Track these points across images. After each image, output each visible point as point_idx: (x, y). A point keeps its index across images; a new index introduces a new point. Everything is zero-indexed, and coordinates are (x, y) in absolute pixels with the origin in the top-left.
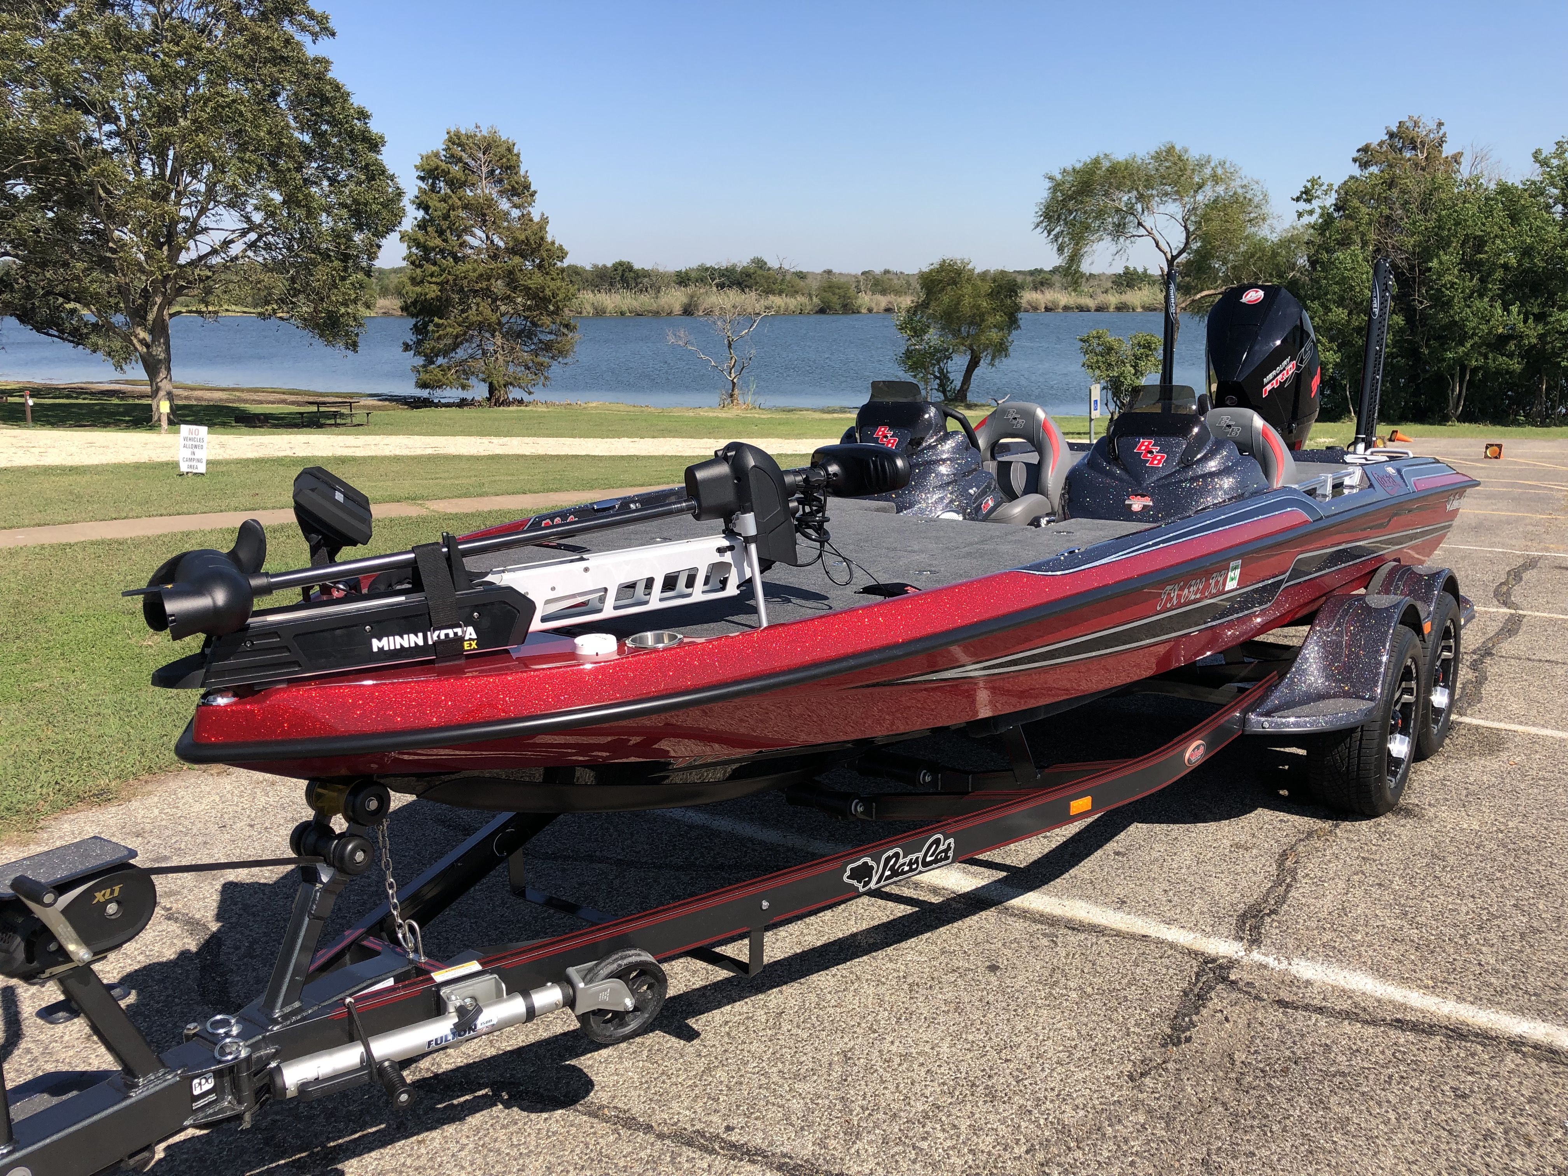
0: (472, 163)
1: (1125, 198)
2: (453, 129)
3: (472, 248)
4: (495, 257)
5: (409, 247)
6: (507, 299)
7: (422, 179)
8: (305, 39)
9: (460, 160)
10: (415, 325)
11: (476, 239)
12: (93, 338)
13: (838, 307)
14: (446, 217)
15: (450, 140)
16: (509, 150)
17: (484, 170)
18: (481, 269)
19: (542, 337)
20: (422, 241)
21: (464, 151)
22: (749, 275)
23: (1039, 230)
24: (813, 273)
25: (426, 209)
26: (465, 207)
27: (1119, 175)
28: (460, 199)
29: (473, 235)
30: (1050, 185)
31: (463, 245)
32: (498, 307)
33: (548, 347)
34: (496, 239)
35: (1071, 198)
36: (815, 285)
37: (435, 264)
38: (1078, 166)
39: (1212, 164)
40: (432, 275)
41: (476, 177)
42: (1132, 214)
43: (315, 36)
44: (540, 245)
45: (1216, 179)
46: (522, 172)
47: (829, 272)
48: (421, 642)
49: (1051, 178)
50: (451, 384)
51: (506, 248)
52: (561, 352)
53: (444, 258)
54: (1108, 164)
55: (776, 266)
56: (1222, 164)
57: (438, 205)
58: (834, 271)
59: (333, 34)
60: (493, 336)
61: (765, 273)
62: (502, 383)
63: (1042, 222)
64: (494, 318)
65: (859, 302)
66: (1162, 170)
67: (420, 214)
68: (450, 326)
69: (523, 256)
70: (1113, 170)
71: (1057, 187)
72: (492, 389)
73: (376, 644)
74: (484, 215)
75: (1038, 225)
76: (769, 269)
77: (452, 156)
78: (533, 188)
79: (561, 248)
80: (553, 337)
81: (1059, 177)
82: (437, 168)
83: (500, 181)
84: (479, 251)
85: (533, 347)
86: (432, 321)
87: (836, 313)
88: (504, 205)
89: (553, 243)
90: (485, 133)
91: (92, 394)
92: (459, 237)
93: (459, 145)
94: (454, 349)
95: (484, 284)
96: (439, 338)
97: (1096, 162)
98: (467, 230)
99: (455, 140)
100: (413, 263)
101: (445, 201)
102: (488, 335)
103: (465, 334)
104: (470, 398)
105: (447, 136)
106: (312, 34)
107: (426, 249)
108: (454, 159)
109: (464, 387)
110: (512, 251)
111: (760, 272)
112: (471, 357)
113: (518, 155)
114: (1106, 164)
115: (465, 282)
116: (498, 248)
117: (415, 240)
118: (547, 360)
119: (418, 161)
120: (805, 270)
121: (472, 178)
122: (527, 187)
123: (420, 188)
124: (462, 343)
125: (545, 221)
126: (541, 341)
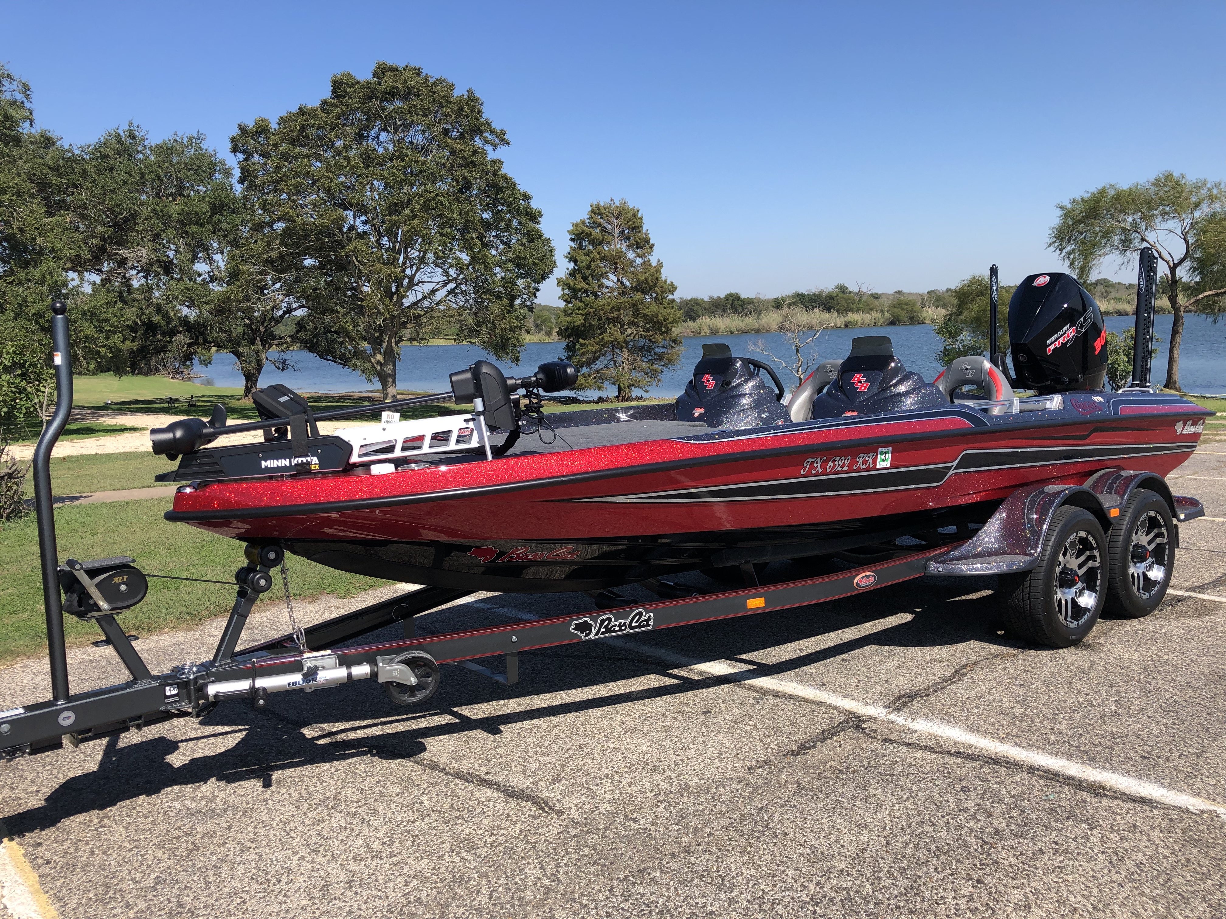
0: (609, 227)
1: (1130, 219)
2: (595, 203)
3: (607, 287)
4: (624, 293)
5: (563, 289)
6: (631, 324)
7: (572, 240)
8: (489, 149)
9: (599, 225)
10: (567, 346)
11: (611, 281)
12: (354, 361)
13: (906, 320)
14: (589, 267)
15: (593, 211)
16: (634, 215)
17: (617, 231)
18: (613, 304)
19: (657, 350)
20: (572, 284)
21: (602, 218)
22: (832, 298)
23: (1052, 248)
24: (886, 294)
25: (575, 262)
26: (602, 259)
27: (1124, 200)
28: (598, 253)
29: (608, 279)
30: (1062, 213)
31: (601, 286)
32: (625, 330)
33: (660, 358)
34: (625, 281)
35: (1081, 222)
36: (886, 303)
37: (581, 301)
38: (1086, 196)
39: (1209, 185)
40: (579, 309)
41: (610, 237)
42: (1137, 232)
43: (495, 147)
44: (656, 284)
45: (1212, 198)
46: (644, 231)
47: (900, 292)
48: (288, 464)
49: (1062, 208)
50: (590, 387)
51: (632, 287)
52: (670, 361)
53: (588, 296)
54: (1113, 193)
55: (856, 290)
56: (1218, 185)
57: (583, 258)
58: (904, 291)
59: (508, 144)
60: (622, 352)
61: (846, 296)
62: (627, 384)
63: (1054, 242)
64: (621, 338)
65: (924, 314)
66: (1161, 194)
67: (571, 265)
68: (591, 345)
69: (643, 292)
70: (1118, 197)
71: (1067, 214)
72: (620, 390)
73: (264, 464)
74: (616, 264)
75: (1051, 245)
76: (850, 292)
77: (594, 222)
78: (651, 242)
79: (672, 284)
80: (664, 350)
81: (1069, 206)
82: (582, 233)
83: (628, 238)
84: (612, 289)
85: (650, 358)
86: (578, 342)
87: (904, 324)
88: (631, 255)
89: (665, 281)
90: (617, 204)
91: (354, 399)
92: (599, 280)
93: (599, 214)
94: (594, 362)
95: (615, 314)
96: (583, 354)
97: (1103, 191)
98: (604, 275)
99: (596, 211)
100: (566, 301)
101: (588, 255)
102: (618, 351)
103: (601, 350)
104: (605, 396)
105: (590, 209)
106: (493, 145)
107: (575, 290)
108: (595, 225)
109: (599, 388)
110: (635, 289)
111: (841, 295)
112: (606, 367)
113: (641, 219)
114: (1112, 193)
115: (602, 313)
116: (626, 287)
117: (566, 285)
118: (660, 367)
119: (570, 227)
120: (879, 292)
121: (608, 238)
122: (648, 241)
123: (571, 247)
124: (599, 357)
125: (660, 265)
126: (655, 353)
